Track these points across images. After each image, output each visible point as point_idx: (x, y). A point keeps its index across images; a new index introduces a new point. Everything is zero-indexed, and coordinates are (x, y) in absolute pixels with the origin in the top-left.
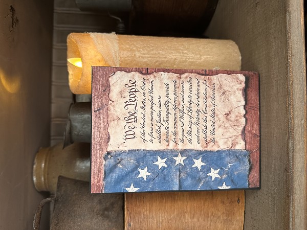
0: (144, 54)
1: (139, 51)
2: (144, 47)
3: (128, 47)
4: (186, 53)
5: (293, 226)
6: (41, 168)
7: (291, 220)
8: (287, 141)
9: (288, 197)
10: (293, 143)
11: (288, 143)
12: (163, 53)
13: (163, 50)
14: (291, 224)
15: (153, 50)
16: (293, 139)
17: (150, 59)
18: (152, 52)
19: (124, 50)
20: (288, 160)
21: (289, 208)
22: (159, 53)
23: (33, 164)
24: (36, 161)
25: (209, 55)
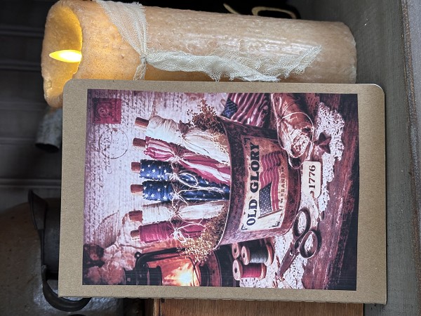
2: (189, 21)
3: (161, 19)
12: (221, 31)
15: (203, 26)
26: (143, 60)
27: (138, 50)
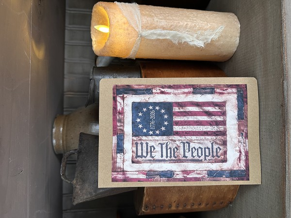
0: (161, 19)
1: (157, 17)
2: (161, 13)
4: (196, 20)
5: (288, 150)
6: (60, 131)
7: (287, 145)
8: (283, 82)
9: (284, 126)
10: (287, 83)
11: (283, 83)
13: (176, 16)
14: (287, 147)
15: (168, 16)
16: (287, 80)
17: (166, 23)
18: (168, 18)
19: (144, 15)
20: (284, 97)
21: (285, 135)
22: (173, 19)
23: (53, 128)
24: (54, 125)
25: (214, 22)
26: (140, 35)
27: (137, 30)
